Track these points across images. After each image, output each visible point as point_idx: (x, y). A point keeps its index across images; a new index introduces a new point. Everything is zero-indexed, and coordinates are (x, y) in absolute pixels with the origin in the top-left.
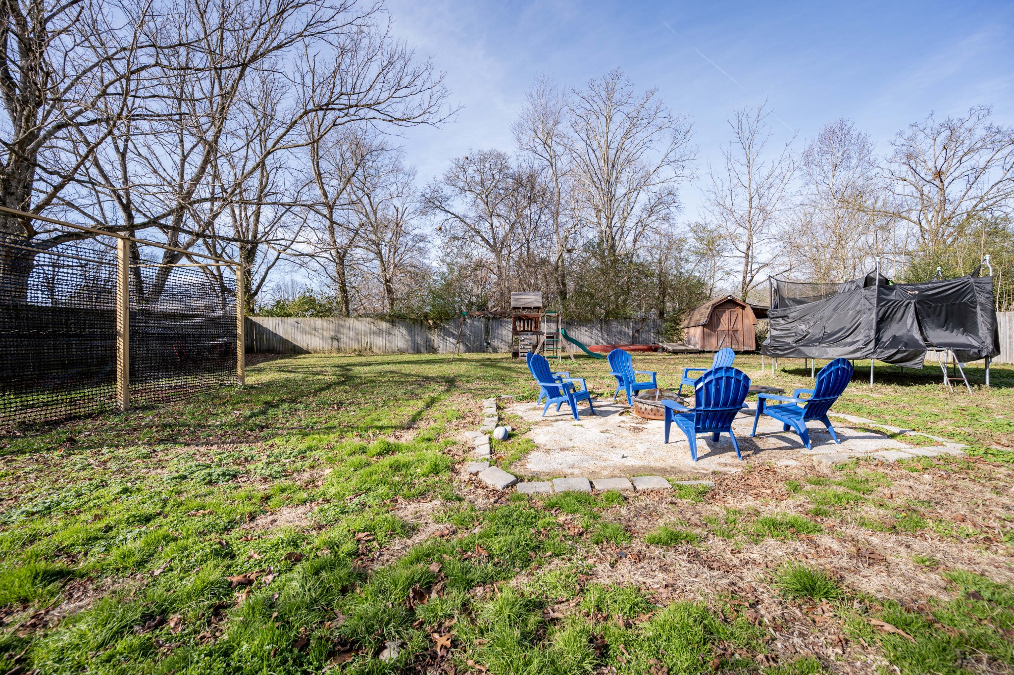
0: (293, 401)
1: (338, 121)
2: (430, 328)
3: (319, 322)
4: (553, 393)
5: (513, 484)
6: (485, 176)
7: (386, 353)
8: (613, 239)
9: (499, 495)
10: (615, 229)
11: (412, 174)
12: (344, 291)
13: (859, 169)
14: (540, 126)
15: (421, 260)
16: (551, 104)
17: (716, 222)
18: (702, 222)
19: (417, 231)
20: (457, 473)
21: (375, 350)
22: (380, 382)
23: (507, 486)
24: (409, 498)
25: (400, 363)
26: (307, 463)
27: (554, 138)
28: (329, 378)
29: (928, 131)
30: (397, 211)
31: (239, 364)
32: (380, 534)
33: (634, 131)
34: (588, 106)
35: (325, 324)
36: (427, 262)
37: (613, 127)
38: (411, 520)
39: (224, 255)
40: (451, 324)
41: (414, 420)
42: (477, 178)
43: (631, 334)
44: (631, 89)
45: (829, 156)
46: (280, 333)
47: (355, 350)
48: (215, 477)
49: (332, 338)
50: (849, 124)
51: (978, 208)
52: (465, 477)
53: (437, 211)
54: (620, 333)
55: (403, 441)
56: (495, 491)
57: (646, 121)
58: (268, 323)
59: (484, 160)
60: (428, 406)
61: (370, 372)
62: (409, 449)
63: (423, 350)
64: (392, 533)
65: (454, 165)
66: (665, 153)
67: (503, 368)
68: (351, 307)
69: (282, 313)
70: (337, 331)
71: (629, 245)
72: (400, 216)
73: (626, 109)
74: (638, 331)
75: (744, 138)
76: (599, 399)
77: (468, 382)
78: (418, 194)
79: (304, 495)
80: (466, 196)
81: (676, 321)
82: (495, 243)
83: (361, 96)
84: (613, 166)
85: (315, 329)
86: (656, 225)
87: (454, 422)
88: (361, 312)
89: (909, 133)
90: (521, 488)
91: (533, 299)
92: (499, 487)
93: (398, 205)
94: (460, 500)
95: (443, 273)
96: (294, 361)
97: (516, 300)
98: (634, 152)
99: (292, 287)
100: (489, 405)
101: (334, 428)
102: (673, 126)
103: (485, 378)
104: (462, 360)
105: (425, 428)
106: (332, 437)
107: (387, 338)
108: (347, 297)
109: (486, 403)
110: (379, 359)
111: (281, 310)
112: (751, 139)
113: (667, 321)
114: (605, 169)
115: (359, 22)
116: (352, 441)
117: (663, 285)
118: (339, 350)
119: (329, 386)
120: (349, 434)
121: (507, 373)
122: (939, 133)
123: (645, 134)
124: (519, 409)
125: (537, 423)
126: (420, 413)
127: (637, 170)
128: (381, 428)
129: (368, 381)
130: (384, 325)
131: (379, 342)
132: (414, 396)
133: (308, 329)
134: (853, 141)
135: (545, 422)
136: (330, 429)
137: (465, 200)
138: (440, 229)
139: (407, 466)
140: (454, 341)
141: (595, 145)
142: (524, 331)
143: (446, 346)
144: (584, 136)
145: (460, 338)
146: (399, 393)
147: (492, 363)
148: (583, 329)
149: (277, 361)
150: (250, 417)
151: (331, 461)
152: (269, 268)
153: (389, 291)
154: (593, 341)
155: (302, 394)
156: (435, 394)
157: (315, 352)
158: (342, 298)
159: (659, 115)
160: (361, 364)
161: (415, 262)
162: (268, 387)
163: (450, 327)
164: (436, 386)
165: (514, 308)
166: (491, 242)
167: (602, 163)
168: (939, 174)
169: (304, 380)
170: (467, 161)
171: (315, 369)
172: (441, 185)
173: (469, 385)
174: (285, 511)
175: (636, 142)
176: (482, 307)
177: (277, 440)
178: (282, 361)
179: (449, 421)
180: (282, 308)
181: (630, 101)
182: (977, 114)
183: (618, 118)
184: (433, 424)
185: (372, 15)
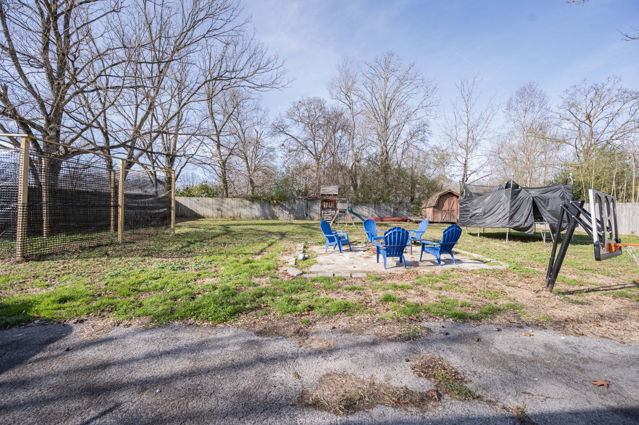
0: (201, 241)
1: (225, 88)
2: (274, 205)
3: (210, 200)
4: (331, 240)
5: (301, 274)
6: (311, 113)
7: (248, 219)
8: (387, 153)
9: (294, 277)
10: (388, 147)
11: (267, 111)
12: (225, 182)
13: (540, 113)
14: (344, 85)
15: (272, 162)
16: (350, 71)
17: (446, 145)
18: (438, 145)
19: (270, 145)
20: (278, 270)
21: (243, 217)
22: (245, 234)
23: (298, 275)
24: (257, 277)
25: (256, 224)
26: (213, 265)
27: (353, 92)
28: (218, 231)
29: (582, 91)
30: (257, 133)
31: (172, 222)
32: (245, 285)
33: (402, 87)
34: (374, 72)
35: (214, 201)
36: (275, 164)
37: (389, 84)
38: (257, 283)
39: (157, 160)
40: (287, 203)
41: (262, 251)
42: (306, 114)
43: (392, 211)
44: (401, 62)
45: (522, 104)
46: (189, 206)
47: (231, 217)
48: (175, 268)
49: (218, 210)
50: (535, 85)
51: (613, 138)
52: (281, 271)
53: (281, 134)
54: (386, 210)
55: (256, 259)
56: (293, 276)
57: (409, 81)
58: (182, 200)
59: (310, 103)
60: (269, 245)
61: (240, 229)
62: (258, 262)
63: (269, 217)
64: (249, 285)
65: (292, 106)
66: (420, 101)
67: (313, 228)
68: (229, 191)
69: (189, 195)
70: (221, 205)
71: (399, 156)
72: (259, 136)
73: (397, 74)
74: (397, 209)
75: (465, 95)
76: (358, 245)
77: (292, 235)
78: (270, 123)
79: (214, 275)
80: (299, 125)
81: (419, 204)
82: (316, 154)
83: (237, 73)
84: (388, 109)
85: (208, 204)
86: (415, 144)
87: (281, 252)
88: (235, 194)
89: (572, 90)
90: (304, 275)
91: (333, 190)
92: (295, 275)
93: (258, 129)
94: (277, 278)
95: (283, 173)
96: (197, 222)
97: (323, 190)
98: (401, 100)
99: (192, 178)
100: (300, 246)
101: (223, 253)
102: (425, 85)
103: (302, 233)
104: (292, 224)
105: (266, 254)
106: (223, 257)
107: (250, 210)
108: (227, 186)
109: (299, 245)
110: (245, 222)
111: (188, 193)
112: (469, 96)
113: (414, 204)
114: (383, 110)
115: (237, 29)
116: (232, 258)
117: (414, 183)
118: (222, 216)
119: (218, 235)
120: (231, 256)
121: (314, 231)
122: (589, 92)
123: (408, 90)
124: (316, 248)
125: (321, 254)
126: (265, 249)
127: (405, 110)
128: (246, 254)
129: (239, 233)
130: (248, 202)
131: (245, 212)
132: (263, 241)
133: (204, 204)
134: (537, 96)
135: (326, 253)
136: (221, 254)
137: (298, 127)
138: (283, 145)
139: (257, 267)
140: (288, 213)
141: (378, 96)
142: (328, 208)
143: (283, 216)
144: (370, 90)
145: (291, 211)
146: (255, 240)
147: (308, 226)
148: (364, 207)
149: (188, 222)
150: (182, 248)
151: (223, 265)
152: (182, 168)
153: (252, 182)
154: (370, 215)
155: (205, 239)
156: (274, 241)
157: (208, 217)
158: (224, 186)
159: (417, 78)
160: (235, 225)
161: (267, 164)
162: (187, 234)
163: (286, 205)
164: (275, 237)
165: (322, 195)
166: (314, 153)
167: (381, 107)
168: (588, 117)
169: (205, 232)
170: (300, 104)
171: (209, 227)
172: (284, 118)
173: (292, 237)
174: (207, 279)
175: (402, 95)
176: (306, 194)
177: (197, 257)
178: (190, 222)
179: (279, 252)
180: (189, 192)
181: (400, 69)
182: (613, 81)
183: (392, 79)
184: (270, 253)
185: (244, 25)
